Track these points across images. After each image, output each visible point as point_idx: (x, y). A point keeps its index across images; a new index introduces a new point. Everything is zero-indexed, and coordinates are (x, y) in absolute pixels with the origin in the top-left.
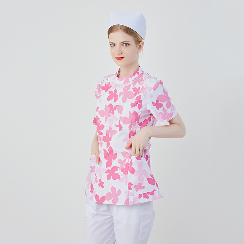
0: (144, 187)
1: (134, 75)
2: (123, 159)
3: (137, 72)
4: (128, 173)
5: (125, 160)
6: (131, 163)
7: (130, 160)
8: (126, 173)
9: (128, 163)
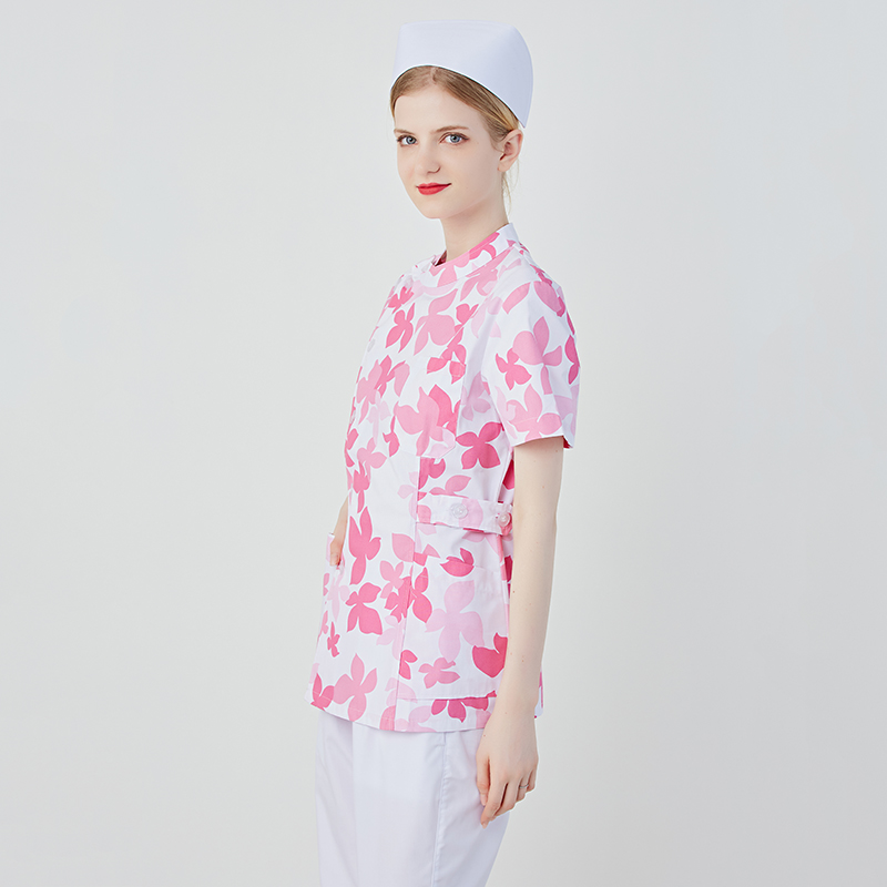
0: (455, 677)
1: (474, 254)
2: (394, 561)
3: (486, 245)
4: (405, 617)
5: (400, 566)
6: (423, 580)
7: (419, 569)
8: (399, 614)
9: (410, 578)
